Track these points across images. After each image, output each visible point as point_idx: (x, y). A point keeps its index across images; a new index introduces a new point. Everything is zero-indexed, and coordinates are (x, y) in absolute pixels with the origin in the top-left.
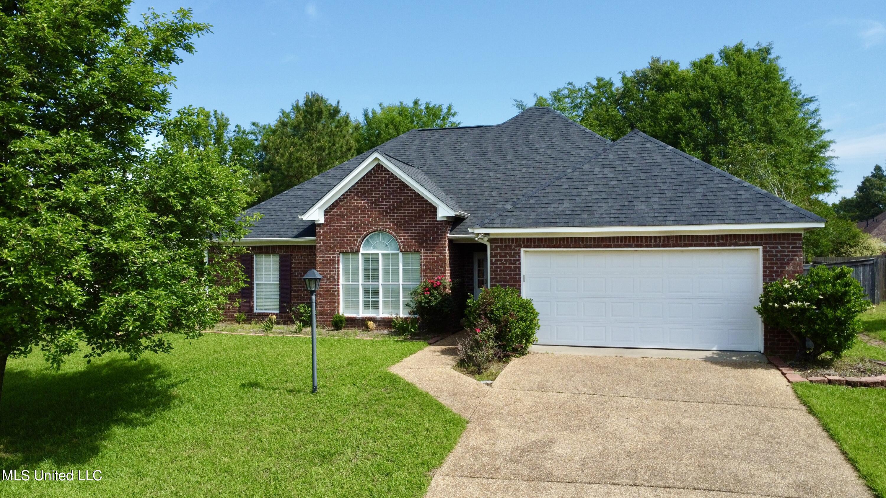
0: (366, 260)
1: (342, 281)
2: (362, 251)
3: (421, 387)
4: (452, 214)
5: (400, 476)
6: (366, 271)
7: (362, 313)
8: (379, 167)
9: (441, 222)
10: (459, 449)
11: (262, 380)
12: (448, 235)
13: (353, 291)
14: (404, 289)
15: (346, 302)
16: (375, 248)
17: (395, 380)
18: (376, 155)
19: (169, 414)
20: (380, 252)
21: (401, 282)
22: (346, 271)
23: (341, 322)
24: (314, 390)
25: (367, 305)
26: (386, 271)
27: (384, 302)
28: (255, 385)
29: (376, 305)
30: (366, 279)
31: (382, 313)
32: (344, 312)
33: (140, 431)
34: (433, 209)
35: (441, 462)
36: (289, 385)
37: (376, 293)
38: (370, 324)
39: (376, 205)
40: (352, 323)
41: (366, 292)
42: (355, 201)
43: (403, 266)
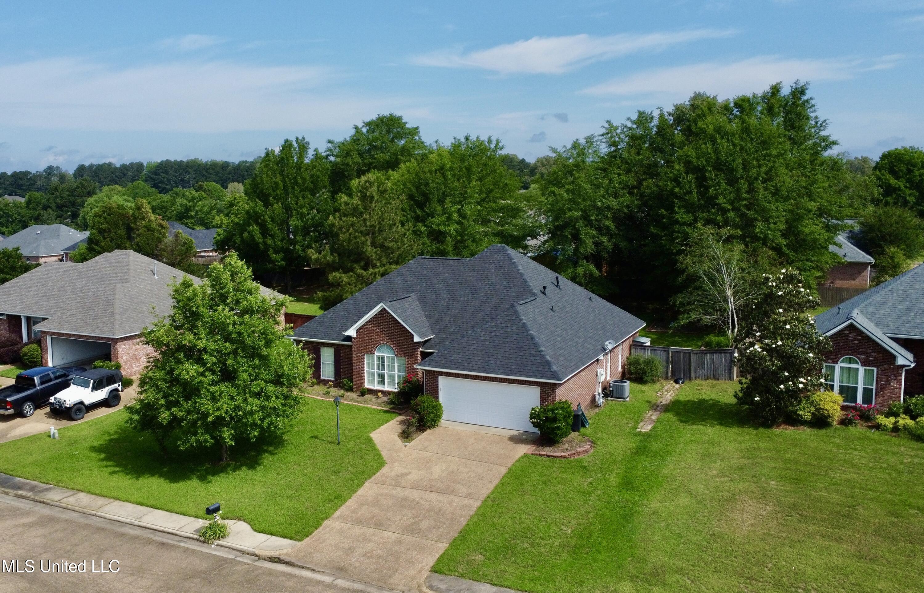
0: (379, 358)
1: (366, 369)
2: (376, 354)
3: (378, 446)
4: (421, 340)
5: (356, 481)
6: (378, 365)
7: (376, 387)
8: (384, 309)
9: (416, 343)
10: (378, 473)
11: (320, 435)
12: (421, 349)
13: (372, 374)
14: (398, 376)
15: (369, 380)
16: (383, 352)
17: (370, 441)
18: (381, 304)
19: (285, 449)
20: (385, 355)
21: (396, 372)
22: (368, 364)
23: (365, 392)
24: (338, 443)
25: (379, 382)
26: (389, 366)
27: (388, 382)
28: (316, 437)
29: (383, 383)
30: (379, 369)
31: (386, 388)
32: (367, 386)
33: (276, 457)
34: (412, 336)
35: (370, 477)
36: (330, 439)
37: (383, 376)
38: (380, 394)
39: (382, 331)
40: (371, 392)
41: (379, 375)
42: (371, 326)
43: (398, 363)
